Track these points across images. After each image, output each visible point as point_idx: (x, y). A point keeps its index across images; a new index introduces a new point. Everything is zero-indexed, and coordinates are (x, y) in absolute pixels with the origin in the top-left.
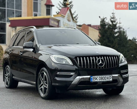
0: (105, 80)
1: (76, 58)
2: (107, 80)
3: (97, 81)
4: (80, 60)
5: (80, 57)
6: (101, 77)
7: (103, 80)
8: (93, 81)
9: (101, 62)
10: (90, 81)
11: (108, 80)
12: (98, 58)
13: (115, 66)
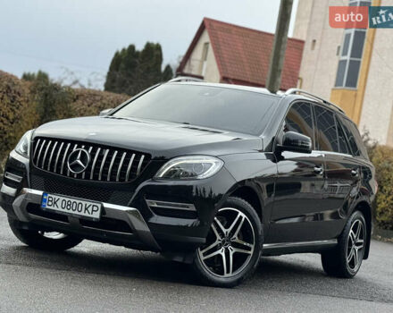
5: (42, 140)
7: (71, 211)
11: (87, 214)
13: (124, 180)
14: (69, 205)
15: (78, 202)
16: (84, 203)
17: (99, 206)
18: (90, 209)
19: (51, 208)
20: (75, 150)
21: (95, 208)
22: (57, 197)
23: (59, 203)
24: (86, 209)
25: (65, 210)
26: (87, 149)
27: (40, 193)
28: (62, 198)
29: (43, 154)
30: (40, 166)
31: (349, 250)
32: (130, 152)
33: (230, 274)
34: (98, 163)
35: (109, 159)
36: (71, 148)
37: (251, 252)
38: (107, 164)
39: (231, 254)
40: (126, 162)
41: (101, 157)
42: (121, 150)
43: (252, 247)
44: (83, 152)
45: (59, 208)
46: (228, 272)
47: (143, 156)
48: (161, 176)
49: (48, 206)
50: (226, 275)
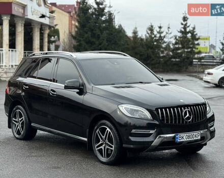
0: (192, 139)
1: (157, 109)
2: (194, 139)
3: (183, 140)
4: (162, 113)
5: (161, 109)
6: (188, 134)
7: (190, 139)
8: (179, 141)
9: (188, 115)
10: (174, 141)
11: (196, 139)
12: (184, 109)
14: (189, 137)
15: (192, 134)
17: (200, 133)
19: (181, 140)
23: (184, 137)
25: (188, 140)
35: (197, 110)
45: (185, 139)
47: (204, 106)
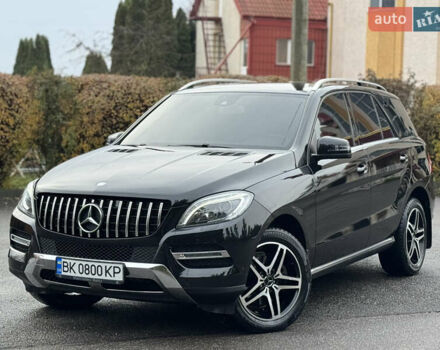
0: (96, 276)
1: (39, 196)
2: (103, 277)
3: (72, 274)
4: (44, 206)
6: (84, 263)
7: (90, 276)
10: (54, 272)
11: (108, 278)
12: (88, 201)
13: (145, 234)
14: (87, 269)
15: (96, 265)
16: (103, 265)
17: (121, 267)
18: (111, 271)
19: (68, 274)
20: (84, 206)
21: (117, 270)
22: (72, 262)
23: (76, 268)
24: (107, 272)
25: (84, 275)
26: (97, 203)
27: (53, 258)
28: (78, 263)
29: (49, 212)
30: (48, 227)
31: (409, 244)
32: (146, 202)
33: (279, 316)
34: (113, 218)
35: (124, 212)
36: (80, 203)
37: (299, 287)
38: (122, 219)
39: (277, 292)
40: (144, 212)
41: (114, 211)
42: (136, 201)
43: (300, 280)
44: (93, 207)
45: (76, 273)
46: (276, 313)
47: (162, 204)
48: (185, 223)
49: (64, 273)
50: (274, 317)
